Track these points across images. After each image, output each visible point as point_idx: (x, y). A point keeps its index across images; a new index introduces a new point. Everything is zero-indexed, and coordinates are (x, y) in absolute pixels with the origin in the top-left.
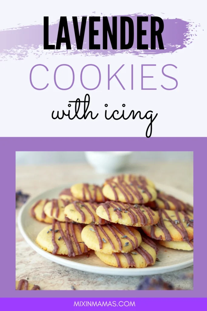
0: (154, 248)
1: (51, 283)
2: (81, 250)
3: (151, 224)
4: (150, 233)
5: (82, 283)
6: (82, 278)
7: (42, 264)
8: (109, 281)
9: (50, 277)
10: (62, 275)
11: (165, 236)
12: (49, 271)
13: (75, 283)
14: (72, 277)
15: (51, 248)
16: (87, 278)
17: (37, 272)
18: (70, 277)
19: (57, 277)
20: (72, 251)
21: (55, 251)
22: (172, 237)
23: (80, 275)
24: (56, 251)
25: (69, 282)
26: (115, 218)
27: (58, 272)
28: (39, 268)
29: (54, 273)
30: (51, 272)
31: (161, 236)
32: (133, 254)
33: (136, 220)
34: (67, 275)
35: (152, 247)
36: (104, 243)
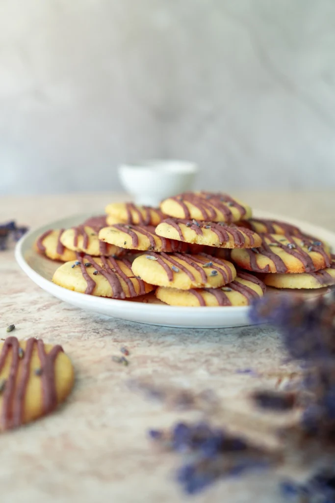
0: (258, 284)
1: (84, 346)
2: (134, 288)
3: (251, 245)
4: (249, 264)
5: (138, 344)
6: (137, 338)
7: (62, 321)
8: (186, 340)
9: (79, 338)
10: (102, 335)
11: (276, 265)
12: (76, 330)
13: (127, 344)
14: (118, 337)
15: (83, 285)
16: (147, 337)
17: (56, 333)
18: (115, 337)
19: (92, 337)
20: (120, 289)
21: (89, 289)
22: (287, 265)
23: (133, 333)
24: (91, 289)
25: (115, 343)
26: (190, 236)
27: (94, 331)
28: (59, 327)
29: (86, 333)
30: (81, 332)
31: (268, 265)
32: (225, 291)
33: (226, 237)
34: (110, 335)
35: (254, 283)
36: (176, 272)
